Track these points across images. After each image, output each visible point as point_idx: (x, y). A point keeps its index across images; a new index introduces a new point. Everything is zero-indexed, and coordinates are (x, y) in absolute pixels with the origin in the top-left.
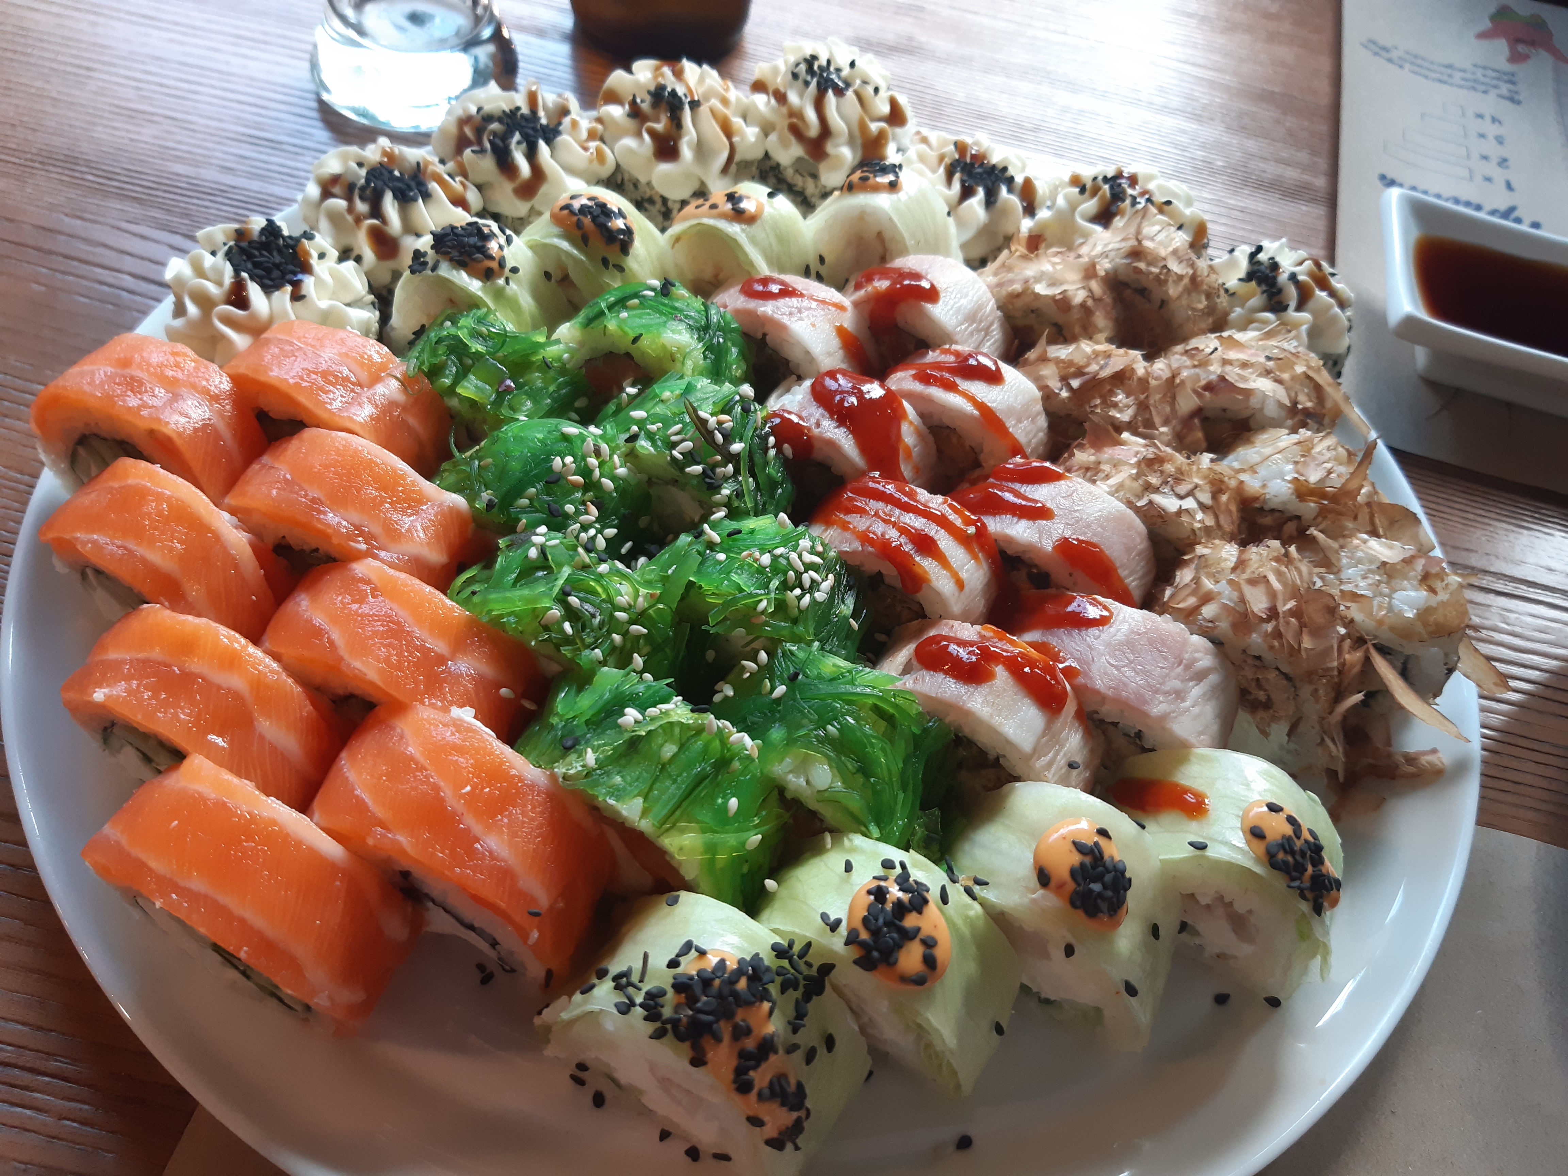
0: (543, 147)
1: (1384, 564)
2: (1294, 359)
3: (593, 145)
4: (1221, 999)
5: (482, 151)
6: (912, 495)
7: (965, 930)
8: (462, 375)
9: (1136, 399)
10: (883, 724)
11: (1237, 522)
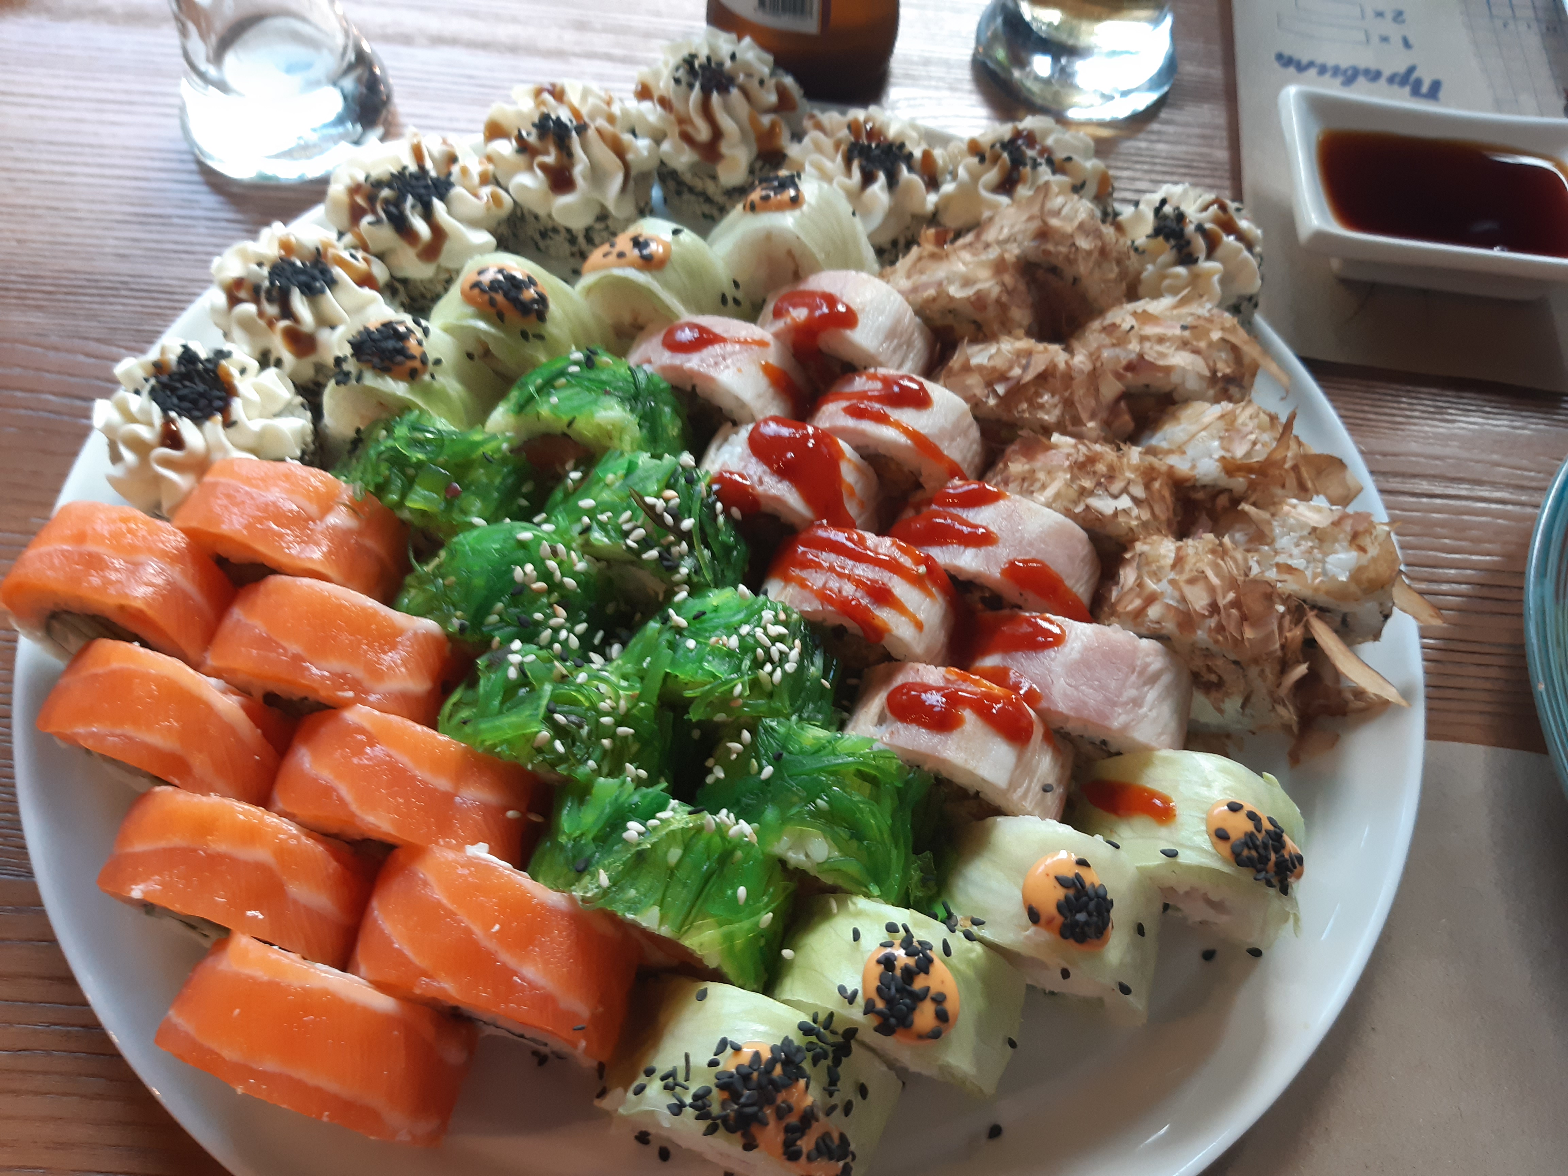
0: (438, 205)
1: (1314, 529)
2: (1208, 326)
3: (486, 191)
4: (1208, 955)
5: (378, 221)
6: (862, 541)
7: (970, 973)
8: (409, 484)
9: (1062, 397)
10: (867, 786)
11: (1171, 507)
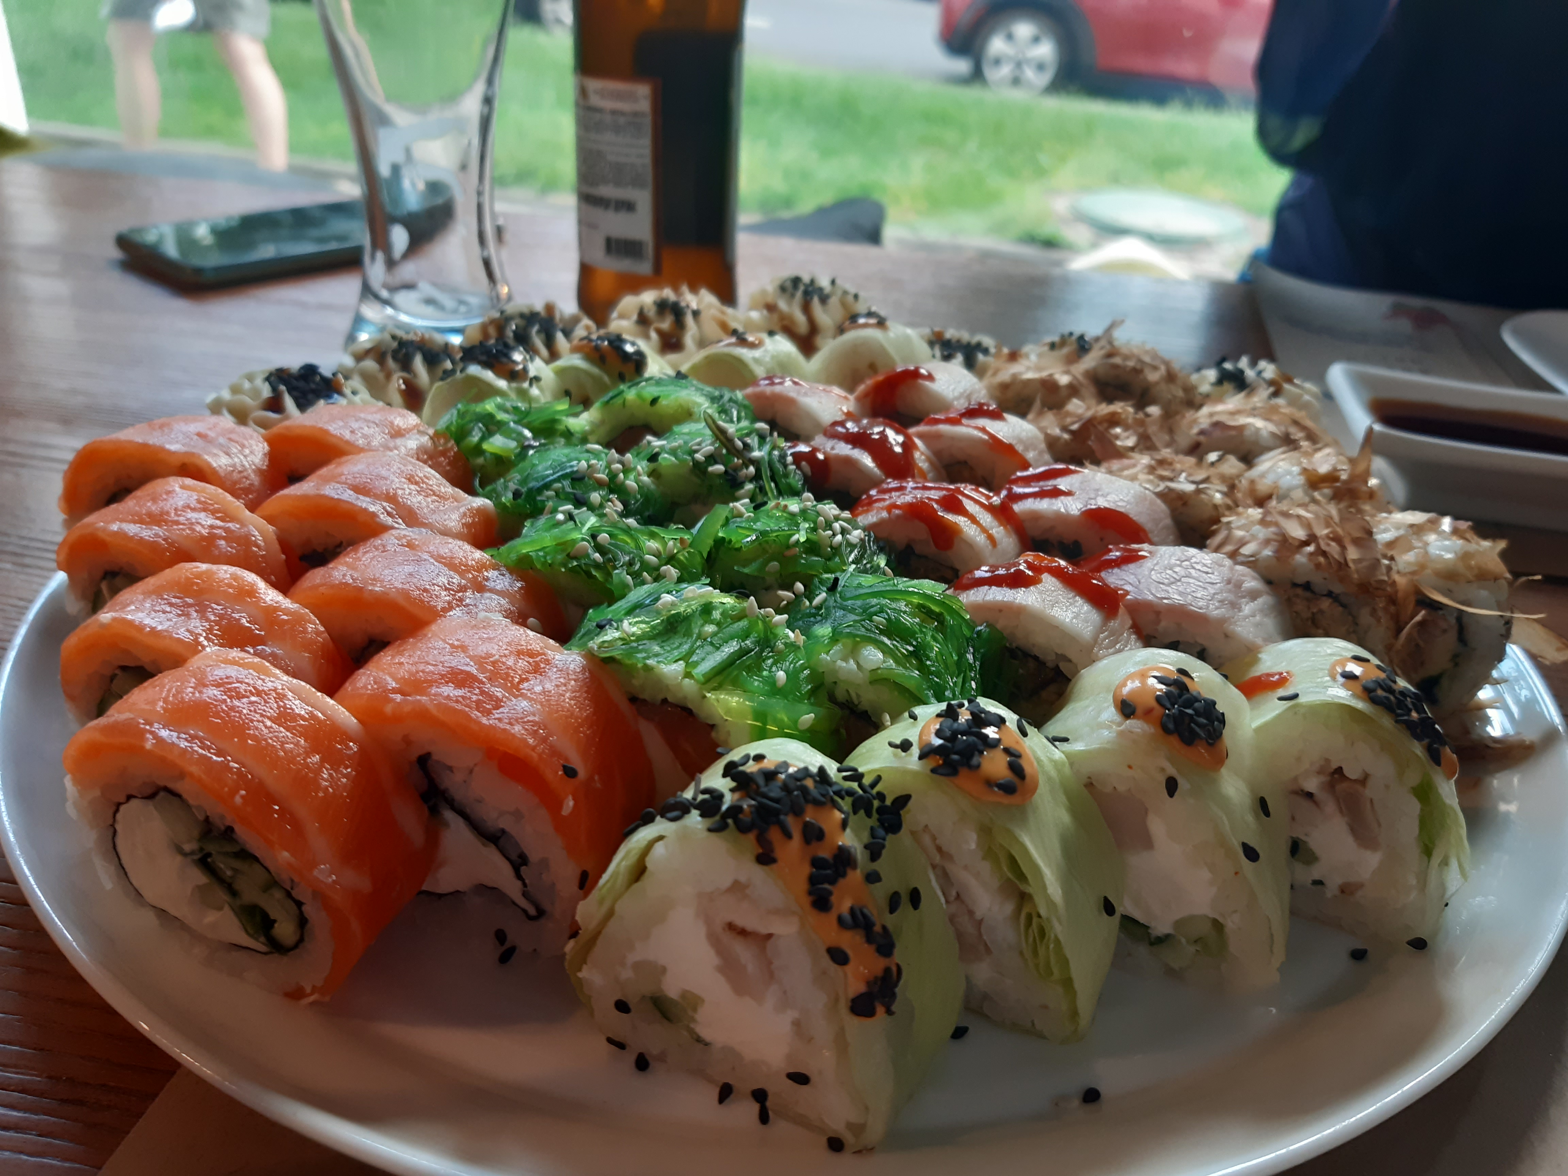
1: (1411, 526)
4: (1358, 955)
8: (487, 435)
9: (1135, 432)
10: (932, 622)
